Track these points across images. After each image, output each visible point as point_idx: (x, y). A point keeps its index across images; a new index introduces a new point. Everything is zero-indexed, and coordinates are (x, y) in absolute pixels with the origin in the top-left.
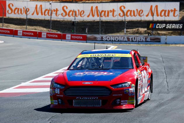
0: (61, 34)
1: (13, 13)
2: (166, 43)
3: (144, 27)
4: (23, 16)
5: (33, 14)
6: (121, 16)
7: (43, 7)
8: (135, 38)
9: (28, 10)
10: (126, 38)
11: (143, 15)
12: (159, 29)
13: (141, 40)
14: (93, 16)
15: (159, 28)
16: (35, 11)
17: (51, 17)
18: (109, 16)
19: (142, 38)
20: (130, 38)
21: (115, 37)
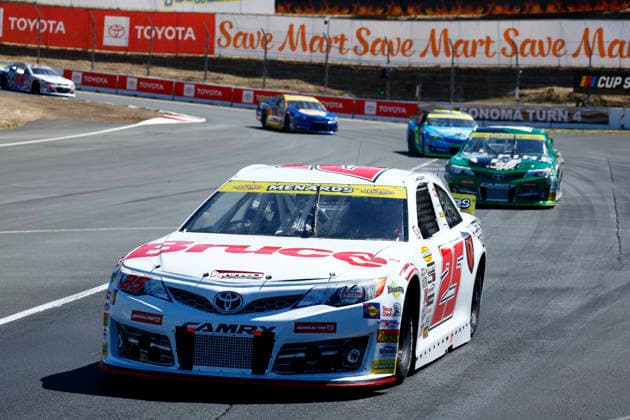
0: (351, 101)
1: (231, 45)
2: (622, 128)
3: (565, 85)
4: (257, 54)
5: (281, 49)
6: (507, 56)
7: (307, 30)
8: (541, 113)
9: (268, 37)
10: (518, 111)
11: (565, 53)
12: (605, 91)
13: (557, 117)
14: (436, 53)
15: (604, 87)
16: (288, 41)
17: (327, 58)
18: (477, 55)
19: (560, 114)
20: (531, 112)
21: (490, 109)
